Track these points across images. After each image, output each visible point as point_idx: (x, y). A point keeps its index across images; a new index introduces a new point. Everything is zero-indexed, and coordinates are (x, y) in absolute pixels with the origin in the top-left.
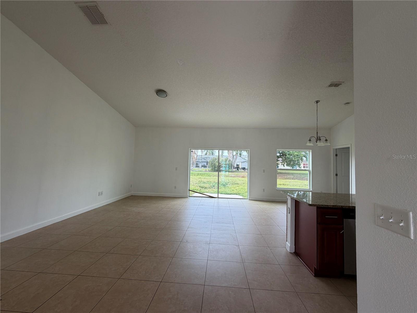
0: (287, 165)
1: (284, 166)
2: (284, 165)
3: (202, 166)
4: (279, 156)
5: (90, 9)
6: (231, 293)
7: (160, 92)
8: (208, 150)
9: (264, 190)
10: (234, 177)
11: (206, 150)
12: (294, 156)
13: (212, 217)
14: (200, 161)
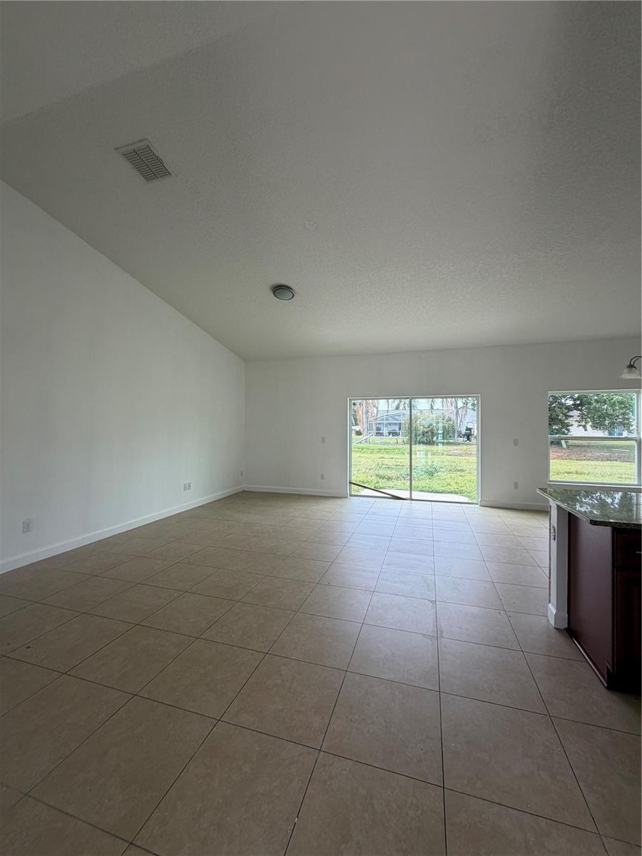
0: (595, 426)
1: (586, 430)
2: (585, 427)
3: (389, 433)
4: (573, 405)
5: (140, 155)
6: (397, 693)
7: (280, 290)
8: (402, 400)
9: (516, 485)
10: (460, 455)
11: (398, 400)
12: (613, 405)
13: (390, 538)
14: (385, 422)
